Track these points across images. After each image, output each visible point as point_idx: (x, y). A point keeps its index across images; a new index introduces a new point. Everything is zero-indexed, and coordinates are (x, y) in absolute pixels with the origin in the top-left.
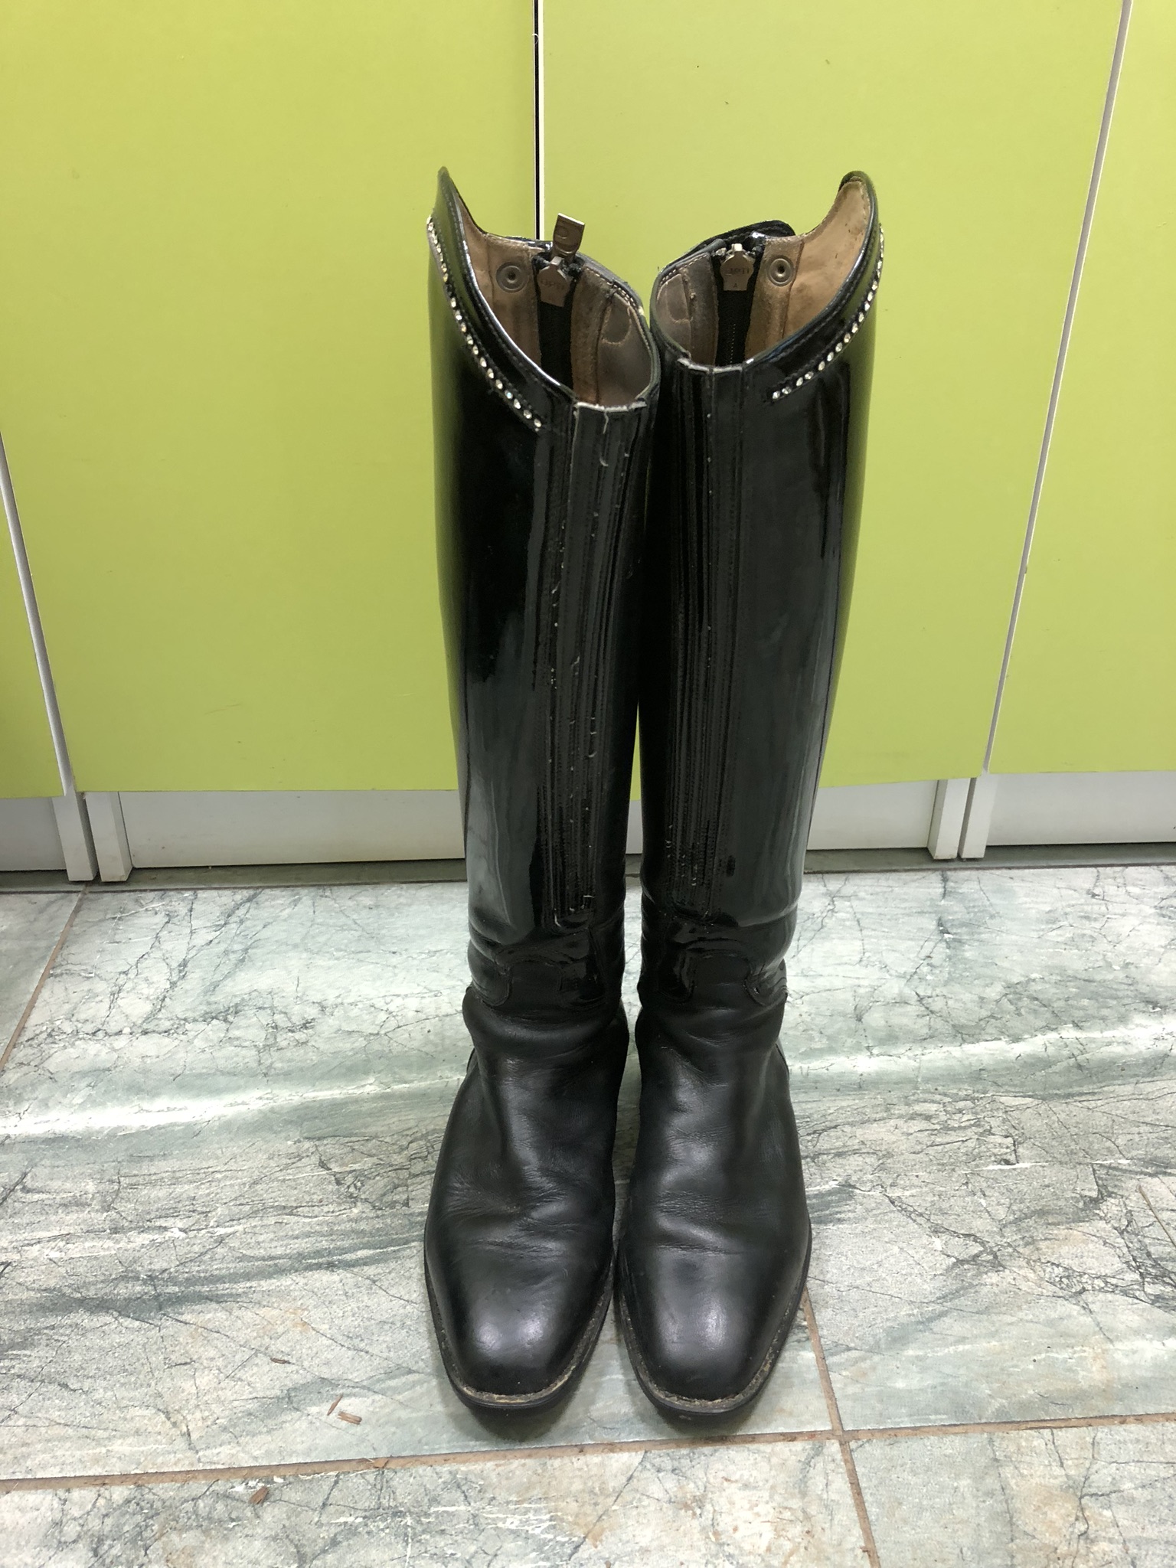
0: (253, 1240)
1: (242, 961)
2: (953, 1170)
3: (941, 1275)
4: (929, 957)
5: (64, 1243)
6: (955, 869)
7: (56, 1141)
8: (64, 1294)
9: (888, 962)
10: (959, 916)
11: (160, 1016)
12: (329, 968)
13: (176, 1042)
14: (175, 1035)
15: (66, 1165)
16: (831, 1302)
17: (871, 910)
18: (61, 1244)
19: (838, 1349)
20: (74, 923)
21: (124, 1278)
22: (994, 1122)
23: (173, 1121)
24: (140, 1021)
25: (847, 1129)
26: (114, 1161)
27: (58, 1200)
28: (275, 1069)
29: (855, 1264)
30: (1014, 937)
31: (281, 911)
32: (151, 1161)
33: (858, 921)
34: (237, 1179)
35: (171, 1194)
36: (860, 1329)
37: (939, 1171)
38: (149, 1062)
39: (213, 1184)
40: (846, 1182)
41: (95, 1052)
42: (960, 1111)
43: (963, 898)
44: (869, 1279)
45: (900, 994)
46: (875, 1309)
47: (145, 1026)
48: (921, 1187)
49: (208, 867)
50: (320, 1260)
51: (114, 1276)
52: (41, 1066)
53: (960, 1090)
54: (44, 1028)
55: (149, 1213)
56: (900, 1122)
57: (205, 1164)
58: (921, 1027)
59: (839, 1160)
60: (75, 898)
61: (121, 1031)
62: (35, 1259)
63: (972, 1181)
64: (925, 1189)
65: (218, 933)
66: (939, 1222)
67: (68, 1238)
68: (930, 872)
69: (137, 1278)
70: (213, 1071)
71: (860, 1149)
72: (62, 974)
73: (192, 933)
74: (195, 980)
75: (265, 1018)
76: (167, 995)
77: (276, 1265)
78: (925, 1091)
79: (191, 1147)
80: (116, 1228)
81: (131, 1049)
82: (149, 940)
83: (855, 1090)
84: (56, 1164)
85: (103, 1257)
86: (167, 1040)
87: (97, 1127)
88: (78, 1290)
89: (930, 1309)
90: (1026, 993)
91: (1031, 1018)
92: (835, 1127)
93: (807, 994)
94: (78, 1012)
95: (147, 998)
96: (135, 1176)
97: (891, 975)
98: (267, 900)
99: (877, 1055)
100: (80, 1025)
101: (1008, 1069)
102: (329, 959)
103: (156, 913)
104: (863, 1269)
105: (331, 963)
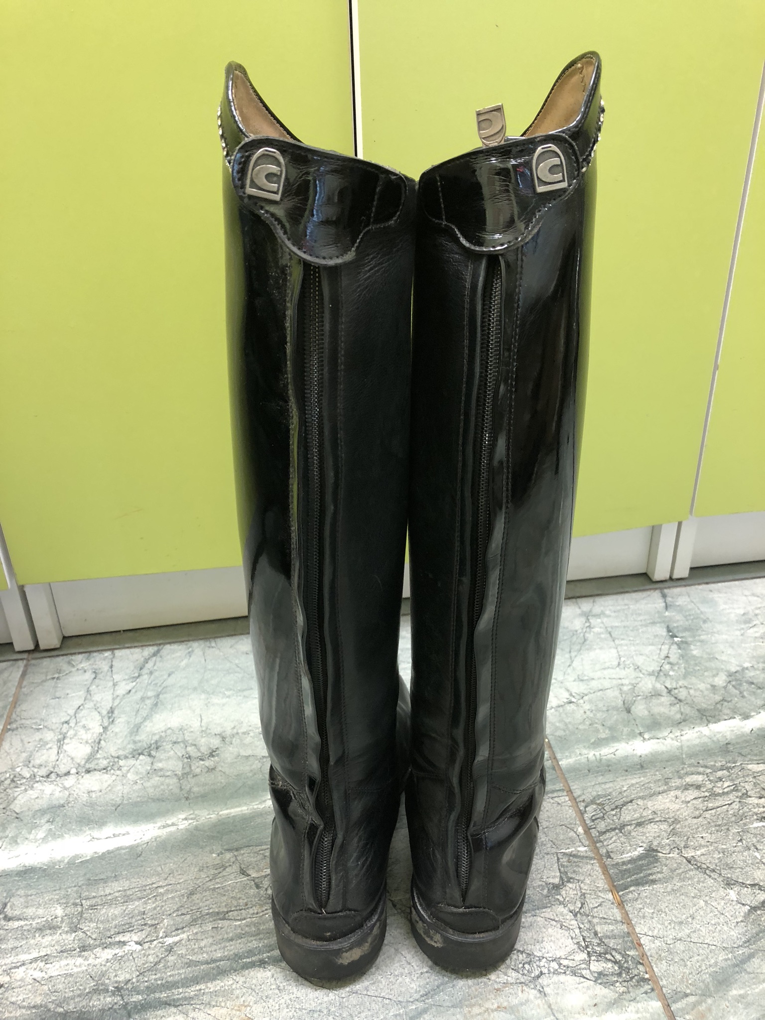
0: (196, 946)
1: (156, 705)
2: (728, 829)
3: (742, 921)
4: (667, 657)
5: (44, 963)
6: (669, 587)
7: (26, 873)
8: (49, 1010)
9: (639, 664)
10: (681, 623)
11: (98, 756)
12: (224, 705)
13: (114, 777)
14: (112, 771)
15: (37, 893)
16: (663, 954)
17: (617, 624)
18: (42, 964)
19: (677, 996)
20: (23, 686)
21: (96, 991)
22: (748, 787)
23: (120, 845)
24: (83, 763)
25: (640, 802)
26: (75, 886)
27: (34, 925)
28: (194, 793)
29: (674, 919)
30: (724, 637)
31: (180, 662)
32: (105, 882)
33: (610, 633)
34: (176, 891)
35: (125, 911)
36: (691, 976)
37: (717, 831)
38: (94, 796)
39: (158, 898)
40: (650, 847)
41: (49, 792)
42: (720, 779)
43: (680, 609)
44: (687, 932)
45: (654, 688)
46: (698, 957)
47: (88, 766)
48: (707, 846)
49: (120, 631)
50: (253, 958)
51: (87, 990)
52: (8, 808)
53: (715, 762)
54: (8, 775)
55: (109, 930)
56: (678, 793)
57: (149, 881)
58: (674, 712)
59: (640, 829)
60: (21, 664)
61: (69, 772)
62: (22, 980)
63: (744, 837)
64: (711, 848)
65: (134, 683)
66: (729, 876)
67: (46, 959)
68: (652, 591)
69: (107, 991)
70: (146, 799)
71: (653, 819)
72: (17, 728)
73: (115, 685)
74: (121, 726)
75: (180, 751)
76: (102, 738)
77: (218, 967)
78: (691, 765)
79: (137, 867)
80: (84, 947)
81: (79, 786)
82: (82, 693)
83: (639, 769)
84: (30, 893)
85: (78, 973)
86: (106, 777)
87: (59, 858)
88: (59, 1005)
89: (740, 952)
90: (744, 679)
91: (753, 699)
92: (631, 801)
93: (586, 695)
94: (34, 760)
95: (87, 742)
96: (94, 897)
97: (643, 674)
98: (168, 654)
99: (649, 739)
100: (36, 770)
101: (746, 741)
102: (222, 698)
103: (85, 671)
104: (681, 923)
105: (225, 700)
